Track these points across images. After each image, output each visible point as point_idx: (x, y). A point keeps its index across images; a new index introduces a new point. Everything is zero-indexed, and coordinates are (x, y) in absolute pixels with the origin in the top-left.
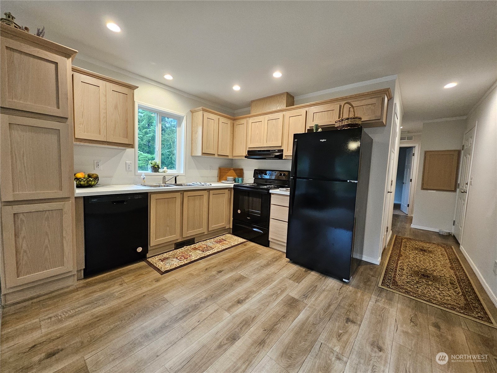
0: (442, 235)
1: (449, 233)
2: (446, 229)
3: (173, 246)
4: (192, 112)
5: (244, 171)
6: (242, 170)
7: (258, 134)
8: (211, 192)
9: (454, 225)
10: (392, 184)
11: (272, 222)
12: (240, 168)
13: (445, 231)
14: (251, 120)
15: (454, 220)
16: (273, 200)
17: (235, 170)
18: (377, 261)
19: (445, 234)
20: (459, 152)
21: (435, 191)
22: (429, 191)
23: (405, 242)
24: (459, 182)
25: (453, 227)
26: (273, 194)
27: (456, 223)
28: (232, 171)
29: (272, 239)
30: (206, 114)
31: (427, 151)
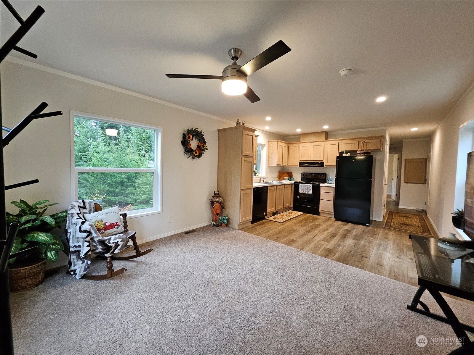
0: (419, 211)
1: (423, 210)
2: (421, 207)
3: (272, 214)
4: (269, 142)
5: (293, 174)
6: (291, 173)
7: (306, 153)
8: (285, 186)
9: (425, 204)
10: (386, 180)
11: (321, 202)
12: (290, 172)
13: (420, 208)
14: (301, 145)
15: (426, 201)
16: (322, 190)
17: (288, 173)
18: (381, 220)
19: (421, 210)
20: (426, 160)
21: (412, 184)
22: (409, 184)
23: (395, 214)
24: (427, 178)
25: (425, 206)
26: (321, 186)
27: (426, 203)
28: (286, 174)
29: (322, 210)
30: (278, 143)
31: (407, 159)
